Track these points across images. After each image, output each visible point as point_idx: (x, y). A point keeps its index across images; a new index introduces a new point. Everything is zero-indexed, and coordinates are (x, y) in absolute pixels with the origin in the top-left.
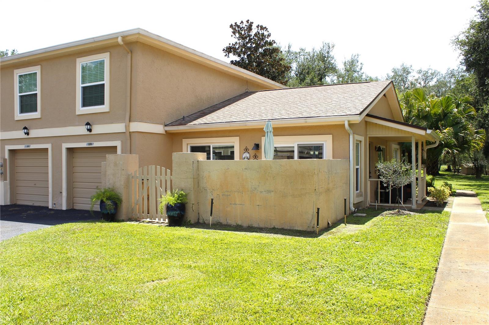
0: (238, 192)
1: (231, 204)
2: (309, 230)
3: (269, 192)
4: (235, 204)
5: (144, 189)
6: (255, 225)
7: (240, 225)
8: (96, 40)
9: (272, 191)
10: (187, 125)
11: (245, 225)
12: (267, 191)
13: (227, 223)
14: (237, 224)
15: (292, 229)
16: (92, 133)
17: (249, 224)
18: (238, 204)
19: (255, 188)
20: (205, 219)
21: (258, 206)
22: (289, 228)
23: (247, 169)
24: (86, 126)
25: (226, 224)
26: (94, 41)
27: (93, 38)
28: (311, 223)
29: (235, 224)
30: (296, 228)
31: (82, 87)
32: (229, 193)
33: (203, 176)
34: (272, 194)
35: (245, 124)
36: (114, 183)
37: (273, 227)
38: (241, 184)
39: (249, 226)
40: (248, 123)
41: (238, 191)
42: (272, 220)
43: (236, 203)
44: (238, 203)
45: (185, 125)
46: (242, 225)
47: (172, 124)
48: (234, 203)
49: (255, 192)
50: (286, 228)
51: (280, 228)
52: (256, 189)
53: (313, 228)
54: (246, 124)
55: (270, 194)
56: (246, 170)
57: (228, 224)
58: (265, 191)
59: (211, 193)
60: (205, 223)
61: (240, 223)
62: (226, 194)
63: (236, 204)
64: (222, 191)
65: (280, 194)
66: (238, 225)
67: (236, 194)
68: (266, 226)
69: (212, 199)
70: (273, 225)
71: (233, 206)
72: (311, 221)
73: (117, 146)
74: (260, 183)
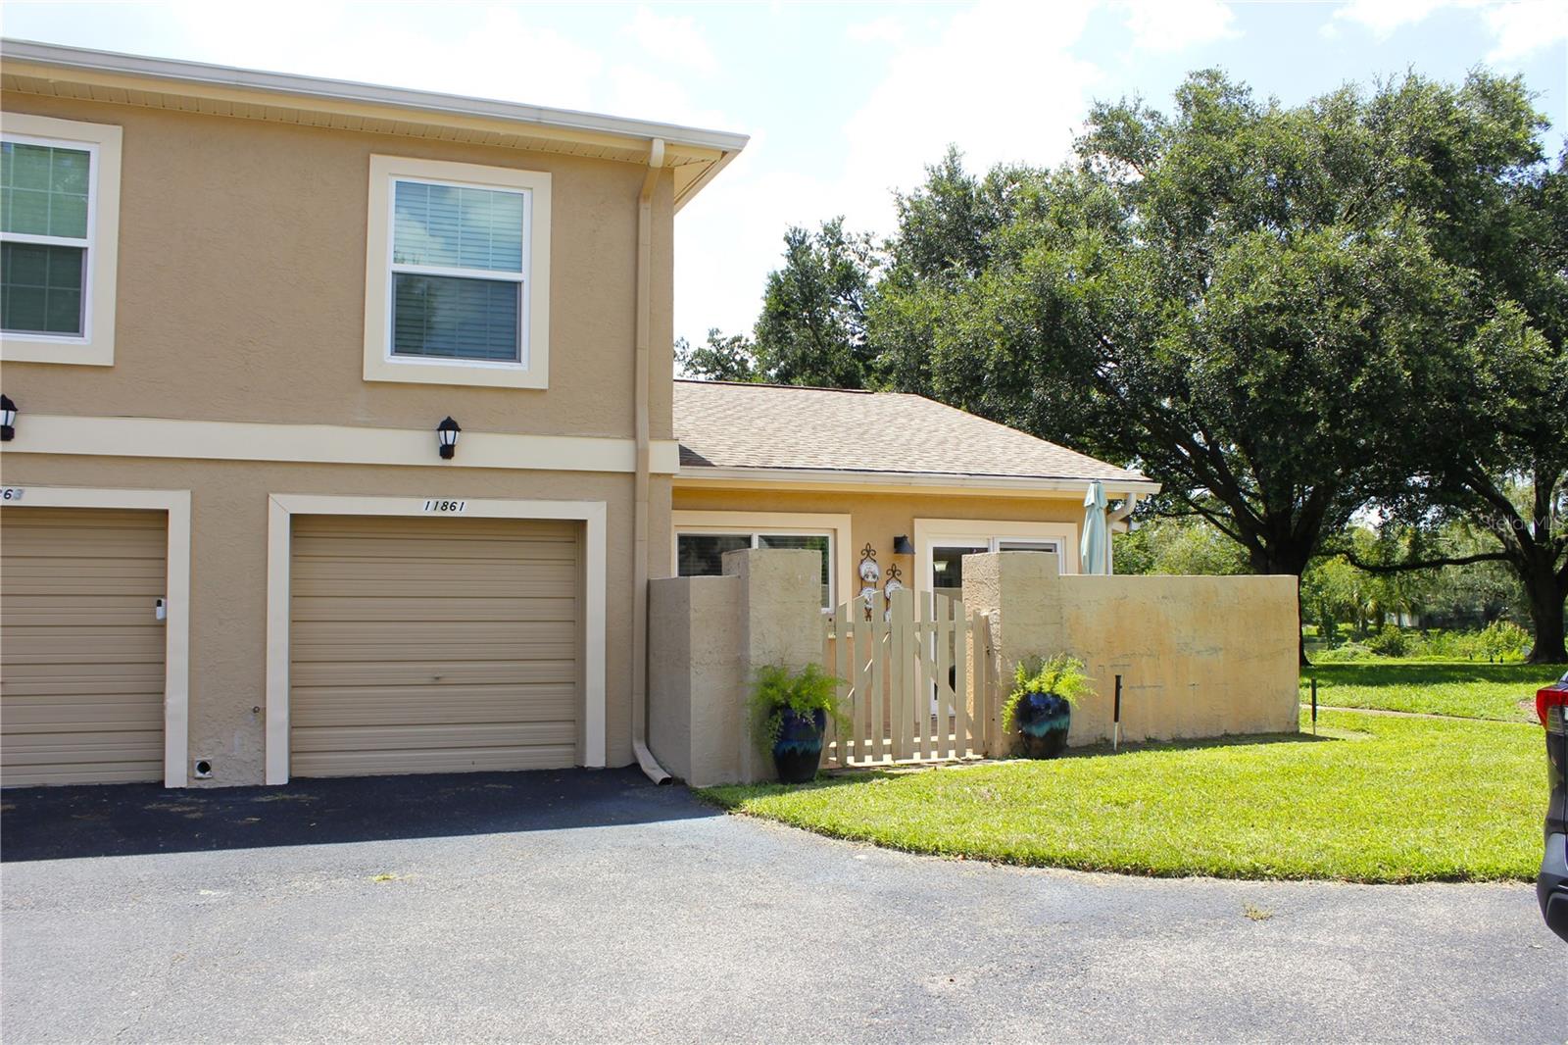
0: (1150, 656)
1: (1132, 687)
2: (1289, 730)
3: (1215, 650)
4: (1142, 687)
6: (1187, 735)
7: (1154, 739)
8: (546, 119)
9: (1221, 649)
12: (1211, 648)
13: (1123, 737)
14: (1146, 738)
16: (453, 462)
18: (1150, 687)
19: (1186, 644)
21: (1192, 688)
22: (1253, 731)
24: (442, 433)
26: (539, 118)
27: (540, 109)
28: (1292, 714)
30: (1267, 730)
31: (395, 274)
32: (1126, 661)
33: (1062, 618)
34: (1221, 655)
35: (908, 480)
38: (1155, 634)
41: (1149, 653)
42: (1222, 718)
43: (1144, 685)
44: (1149, 684)
46: (1158, 737)
48: (1139, 685)
49: (1186, 653)
52: (1187, 646)
53: (1296, 725)
54: (913, 481)
55: (1215, 655)
57: (1125, 740)
58: (1207, 651)
59: (1084, 662)
61: (1152, 734)
62: (1121, 663)
63: (1144, 687)
64: (1113, 656)
65: (1236, 654)
66: (1150, 738)
67: (1144, 659)
68: (1210, 734)
69: (1118, 678)
70: (1225, 727)
71: (1138, 691)
72: (1293, 710)
73: (585, 521)
74: (1195, 631)
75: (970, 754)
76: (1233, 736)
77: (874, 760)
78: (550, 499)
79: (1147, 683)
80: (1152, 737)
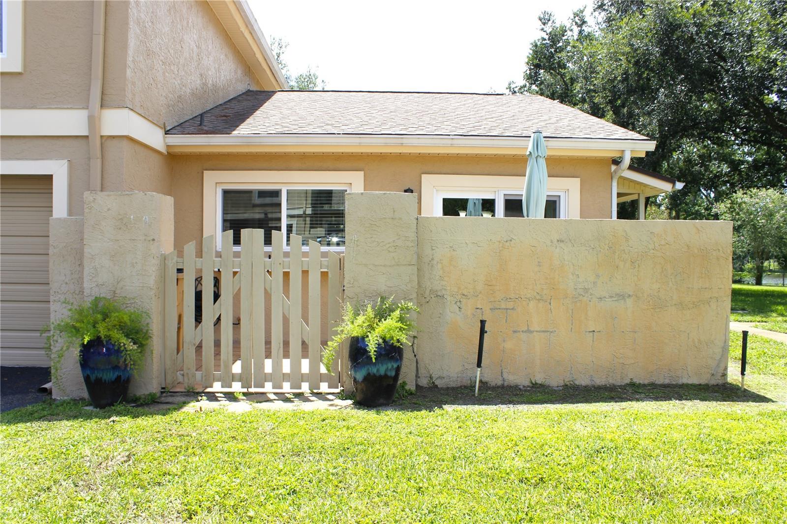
0: (539, 300)
1: (515, 332)
2: (713, 382)
3: (622, 297)
4: (529, 331)
5: (222, 298)
6: (583, 382)
7: (540, 385)
9: (629, 295)
10: (231, 135)
11: (555, 381)
12: (617, 294)
13: (504, 380)
14: (532, 383)
15: (674, 383)
17: (566, 380)
18: (537, 331)
19: (586, 290)
20: (435, 376)
21: (591, 334)
22: (667, 381)
23: (563, 241)
25: (500, 383)
28: (718, 366)
29: (527, 383)
30: (685, 381)
32: (510, 305)
33: (433, 259)
34: (629, 302)
36: (118, 283)
37: (628, 381)
38: (547, 278)
39: (567, 385)
40: (406, 141)
41: (538, 297)
42: (627, 366)
43: (532, 329)
44: (537, 329)
45: (229, 134)
46: (547, 383)
47: (181, 128)
48: (525, 329)
49: (585, 298)
50: (660, 381)
51: (646, 382)
52: (587, 292)
53: (723, 378)
55: (622, 302)
56: (562, 245)
57: (506, 384)
58: (611, 297)
59: (458, 304)
60: (437, 386)
61: (539, 379)
62: (503, 306)
63: (531, 332)
64: (492, 299)
65: (649, 302)
66: (536, 384)
67: (532, 304)
68: (611, 381)
69: (483, 323)
70: (631, 376)
71: (523, 336)
72: (720, 361)
73: (52, 175)
74: (598, 276)
75: (324, 387)
76: (640, 386)
77: (222, 387)
78: (27, 159)
79: (535, 327)
80: (539, 382)
